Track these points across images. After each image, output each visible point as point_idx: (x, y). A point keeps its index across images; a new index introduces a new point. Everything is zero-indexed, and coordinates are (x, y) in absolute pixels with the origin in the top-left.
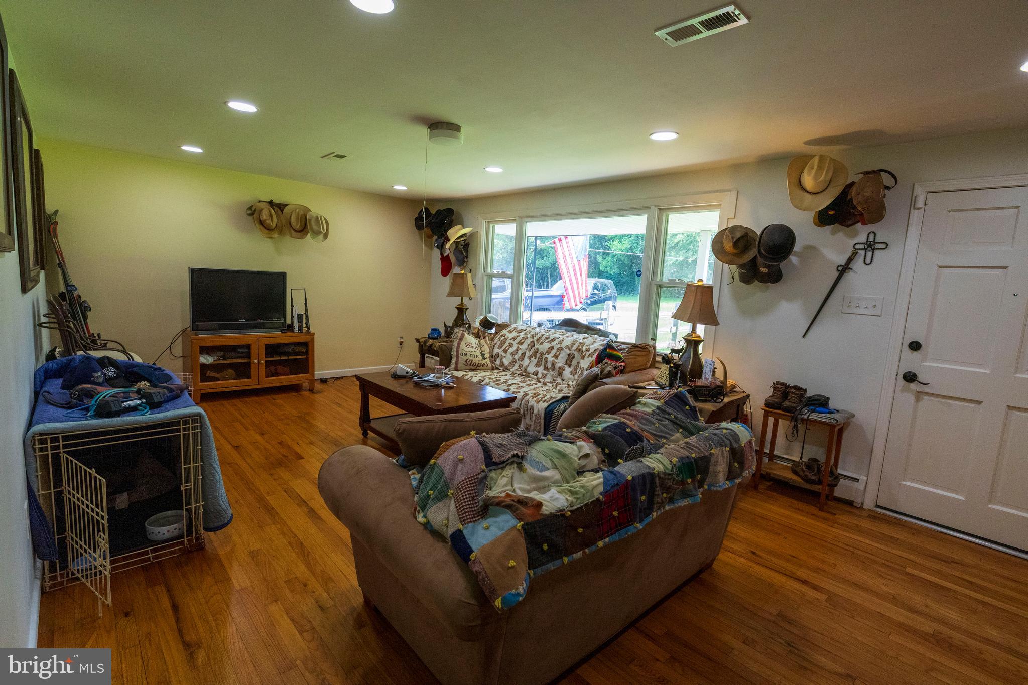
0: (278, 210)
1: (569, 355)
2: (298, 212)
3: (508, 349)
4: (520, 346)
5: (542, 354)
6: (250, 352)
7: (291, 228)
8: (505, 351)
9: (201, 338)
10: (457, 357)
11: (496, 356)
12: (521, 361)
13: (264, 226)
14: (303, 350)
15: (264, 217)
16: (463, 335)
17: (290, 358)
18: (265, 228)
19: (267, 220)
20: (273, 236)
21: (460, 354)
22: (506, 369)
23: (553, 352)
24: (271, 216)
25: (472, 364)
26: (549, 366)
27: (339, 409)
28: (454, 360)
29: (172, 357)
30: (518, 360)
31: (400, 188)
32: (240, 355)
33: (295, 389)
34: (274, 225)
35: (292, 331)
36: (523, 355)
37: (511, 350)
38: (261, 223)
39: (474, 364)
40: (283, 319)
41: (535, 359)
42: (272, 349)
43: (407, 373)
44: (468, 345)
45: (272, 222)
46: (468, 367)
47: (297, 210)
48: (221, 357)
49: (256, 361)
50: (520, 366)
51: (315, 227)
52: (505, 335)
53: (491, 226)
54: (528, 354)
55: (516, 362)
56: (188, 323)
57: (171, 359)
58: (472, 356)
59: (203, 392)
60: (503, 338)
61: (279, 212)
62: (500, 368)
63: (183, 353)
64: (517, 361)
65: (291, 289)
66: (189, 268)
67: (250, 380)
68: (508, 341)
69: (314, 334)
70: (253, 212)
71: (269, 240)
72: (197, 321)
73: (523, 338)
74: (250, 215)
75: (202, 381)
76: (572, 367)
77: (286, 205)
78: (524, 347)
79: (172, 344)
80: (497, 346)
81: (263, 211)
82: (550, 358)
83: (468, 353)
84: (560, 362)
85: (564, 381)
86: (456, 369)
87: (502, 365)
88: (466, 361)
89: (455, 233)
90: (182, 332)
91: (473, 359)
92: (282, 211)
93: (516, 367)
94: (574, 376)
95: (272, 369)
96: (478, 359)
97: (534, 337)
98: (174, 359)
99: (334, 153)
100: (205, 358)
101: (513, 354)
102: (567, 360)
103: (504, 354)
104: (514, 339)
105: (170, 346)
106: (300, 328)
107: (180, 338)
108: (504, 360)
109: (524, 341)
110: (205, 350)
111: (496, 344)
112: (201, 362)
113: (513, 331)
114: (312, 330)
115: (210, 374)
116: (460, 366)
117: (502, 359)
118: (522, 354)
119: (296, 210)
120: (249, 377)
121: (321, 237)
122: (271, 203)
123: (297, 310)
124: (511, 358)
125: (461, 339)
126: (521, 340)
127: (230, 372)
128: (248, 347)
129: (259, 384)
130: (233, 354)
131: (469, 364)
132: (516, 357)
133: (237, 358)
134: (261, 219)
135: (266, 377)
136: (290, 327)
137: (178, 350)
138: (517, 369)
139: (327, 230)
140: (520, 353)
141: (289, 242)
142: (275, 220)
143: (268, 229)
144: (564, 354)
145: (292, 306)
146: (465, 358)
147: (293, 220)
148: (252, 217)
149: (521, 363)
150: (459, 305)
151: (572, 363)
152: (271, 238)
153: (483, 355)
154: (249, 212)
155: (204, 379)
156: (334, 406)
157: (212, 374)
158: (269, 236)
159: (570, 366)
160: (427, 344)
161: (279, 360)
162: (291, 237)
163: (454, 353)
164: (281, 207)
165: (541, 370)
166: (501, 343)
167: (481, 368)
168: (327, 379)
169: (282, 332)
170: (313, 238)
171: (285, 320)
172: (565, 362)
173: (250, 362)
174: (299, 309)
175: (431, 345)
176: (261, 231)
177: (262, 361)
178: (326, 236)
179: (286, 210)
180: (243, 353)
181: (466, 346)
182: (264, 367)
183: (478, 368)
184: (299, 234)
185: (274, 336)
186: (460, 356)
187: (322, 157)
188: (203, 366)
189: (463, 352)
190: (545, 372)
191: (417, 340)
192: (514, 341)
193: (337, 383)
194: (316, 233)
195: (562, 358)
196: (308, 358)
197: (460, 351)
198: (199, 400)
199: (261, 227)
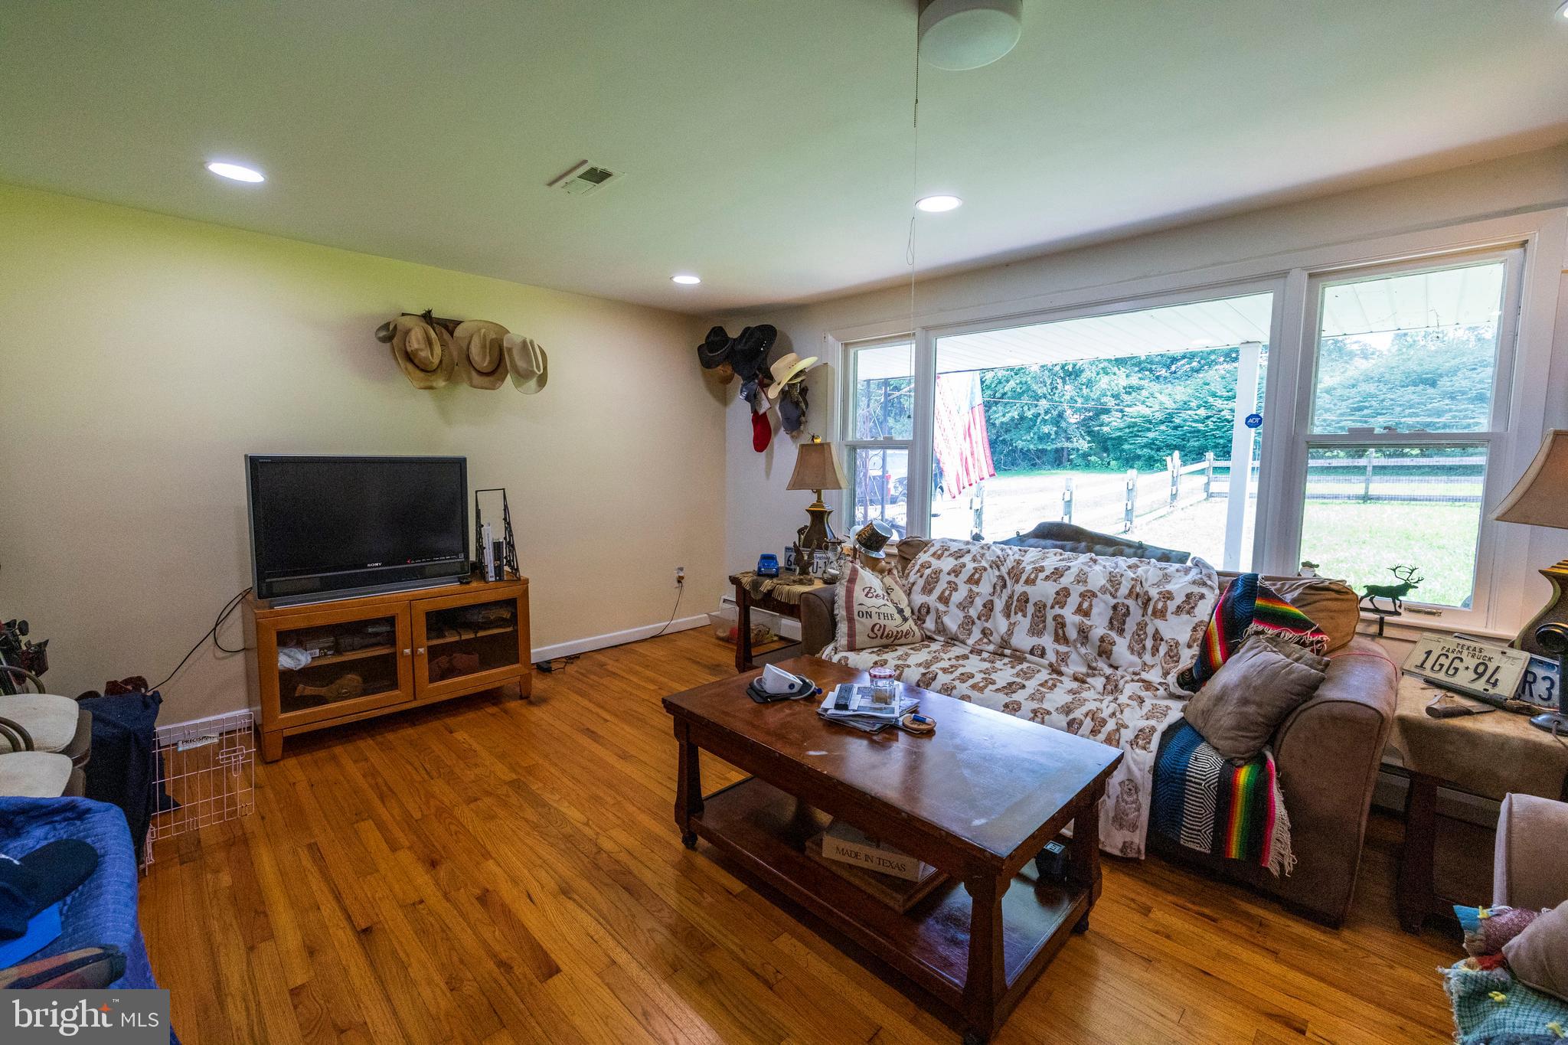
0: (443, 330)
1: (1115, 608)
2: (484, 335)
3: (950, 595)
4: (974, 588)
5: (1041, 607)
6: (394, 632)
7: (472, 369)
8: (944, 600)
9: (279, 614)
10: (851, 620)
11: (924, 611)
12: (987, 621)
13: (414, 364)
14: (506, 615)
15: (415, 345)
16: (854, 571)
17: (481, 634)
18: (418, 367)
19: (421, 350)
20: (434, 384)
21: (856, 613)
22: (952, 640)
23: (1074, 600)
24: (429, 342)
25: (886, 633)
26: (1072, 634)
27: (595, 747)
28: (843, 628)
29: (220, 654)
30: (979, 618)
31: (686, 280)
32: (373, 640)
33: (491, 697)
34: (436, 361)
35: (483, 576)
36: (989, 606)
37: (957, 597)
38: (410, 357)
39: (888, 634)
40: (462, 556)
41: (1025, 616)
42: (441, 620)
43: (792, 686)
44: (869, 592)
45: (432, 355)
46: (878, 642)
47: (483, 331)
48: (329, 648)
49: (408, 651)
50: (985, 633)
51: (521, 364)
52: (926, 565)
53: (852, 352)
54: (999, 605)
55: (973, 623)
56: (249, 581)
57: (217, 659)
58: (882, 616)
59: (287, 733)
60: (928, 572)
61: (446, 335)
62: (936, 637)
63: (245, 641)
64: (976, 620)
65: (476, 492)
66: (246, 456)
67: (397, 692)
68: (944, 578)
69: (527, 581)
70: (390, 334)
71: (426, 392)
72: (269, 576)
73: (976, 569)
74: (384, 340)
75: (284, 710)
76: (1128, 635)
77: (459, 323)
78: (984, 589)
79: (217, 625)
80: (917, 588)
81: (413, 333)
82: (1069, 613)
83: (874, 610)
84: (1099, 627)
85: (1116, 668)
86: (852, 647)
87: (941, 629)
88: (873, 630)
89: (784, 369)
90: (240, 597)
91: (886, 622)
92: (452, 334)
93: (976, 635)
94: (1140, 655)
95: (443, 663)
96: (894, 624)
97: (1002, 568)
98: (223, 658)
99: (585, 162)
100: (289, 656)
101: (962, 606)
102: (1111, 619)
103: (942, 607)
104: (956, 572)
105: (215, 629)
106: (499, 571)
107: (237, 613)
108: (946, 620)
109: (981, 576)
110: (289, 638)
111: (913, 584)
112: (281, 668)
113: (942, 554)
114: (524, 573)
115: (305, 690)
116: (861, 639)
117: (939, 617)
118: (984, 606)
119: (479, 330)
120: (394, 685)
121: (533, 383)
122: (427, 316)
123: (490, 535)
124: (961, 615)
125: (852, 580)
126: (973, 575)
127: (352, 679)
128: (391, 621)
129: (415, 699)
130: (357, 640)
131: (879, 635)
132: (973, 613)
133: (366, 647)
134: (409, 349)
135: (431, 681)
136: (477, 570)
137: (234, 634)
138: (981, 640)
139: (545, 368)
140: (979, 602)
141: (467, 395)
142: (438, 350)
143: (422, 370)
144: (1102, 605)
145: (479, 526)
146: (869, 622)
147: (475, 351)
148: (389, 344)
149: (987, 625)
150: (813, 506)
151: (1126, 627)
152: (431, 388)
153: (901, 611)
154: (382, 334)
155: (290, 702)
156: (585, 741)
157: (310, 690)
158: (428, 384)
159: (1121, 632)
160: (762, 589)
161: (457, 642)
162: (472, 386)
163: (840, 612)
164: (449, 326)
165: (1047, 641)
166: (927, 582)
167: (903, 641)
168: (549, 662)
169: (462, 583)
170: (518, 384)
171: (467, 557)
172: (1106, 623)
173: (395, 654)
174: (493, 532)
175: (770, 592)
176: (409, 373)
177: (421, 650)
178: (542, 381)
179: (459, 332)
180: (376, 634)
181: (866, 595)
182: (426, 660)
183: (896, 642)
184: (486, 380)
185: (444, 592)
186: (856, 617)
187: (551, 184)
188: (287, 676)
189: (864, 609)
190: (1063, 649)
191: (734, 580)
192: (956, 576)
193: (571, 669)
194: (523, 376)
195: (1100, 614)
196: (517, 631)
197: (856, 608)
198: (280, 752)
199: (410, 367)
